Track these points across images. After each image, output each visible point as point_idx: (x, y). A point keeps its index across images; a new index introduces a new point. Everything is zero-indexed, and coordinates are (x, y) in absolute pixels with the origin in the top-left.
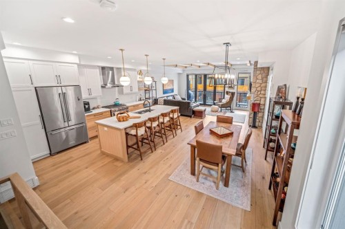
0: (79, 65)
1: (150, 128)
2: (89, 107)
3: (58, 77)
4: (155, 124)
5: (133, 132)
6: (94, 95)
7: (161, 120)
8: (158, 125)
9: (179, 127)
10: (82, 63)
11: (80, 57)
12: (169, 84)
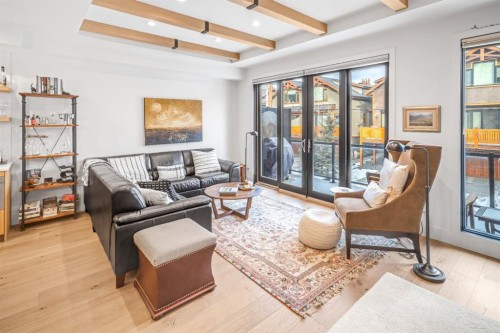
12: (176, 112)
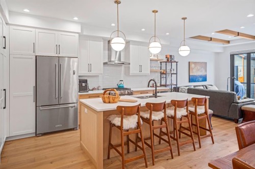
0: (80, 35)
1: (147, 121)
2: (86, 86)
3: (58, 47)
4: (157, 116)
5: (117, 121)
6: (93, 72)
7: (170, 112)
8: (163, 119)
9: (208, 133)
10: (85, 33)
11: (83, 26)
12: (199, 68)
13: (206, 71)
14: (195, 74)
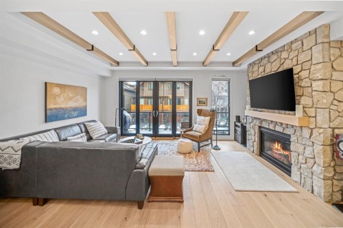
12: (71, 95)
13: (85, 100)
14: (63, 106)
